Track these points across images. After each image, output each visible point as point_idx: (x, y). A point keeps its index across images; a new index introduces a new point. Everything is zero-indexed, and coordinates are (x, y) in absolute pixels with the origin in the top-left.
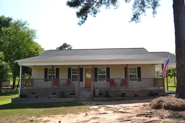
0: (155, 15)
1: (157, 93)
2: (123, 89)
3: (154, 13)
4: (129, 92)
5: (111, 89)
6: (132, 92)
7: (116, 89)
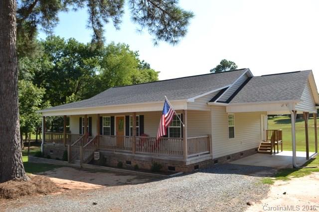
0: (119, 25)
1: (173, 166)
2: (127, 154)
3: (116, 22)
4: (135, 160)
5: (115, 153)
6: (138, 160)
7: (119, 153)
